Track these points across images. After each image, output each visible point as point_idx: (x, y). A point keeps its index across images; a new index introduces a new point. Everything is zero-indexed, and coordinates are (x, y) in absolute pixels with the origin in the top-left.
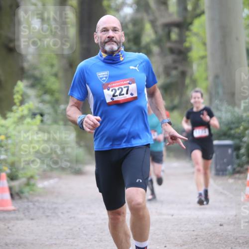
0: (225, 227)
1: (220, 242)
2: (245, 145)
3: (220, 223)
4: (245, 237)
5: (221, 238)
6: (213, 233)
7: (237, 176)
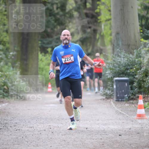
0: (123, 136)
1: (119, 147)
2: (137, 80)
3: (119, 134)
4: (137, 143)
5: (120, 144)
6: (115, 141)
7: (131, 101)
